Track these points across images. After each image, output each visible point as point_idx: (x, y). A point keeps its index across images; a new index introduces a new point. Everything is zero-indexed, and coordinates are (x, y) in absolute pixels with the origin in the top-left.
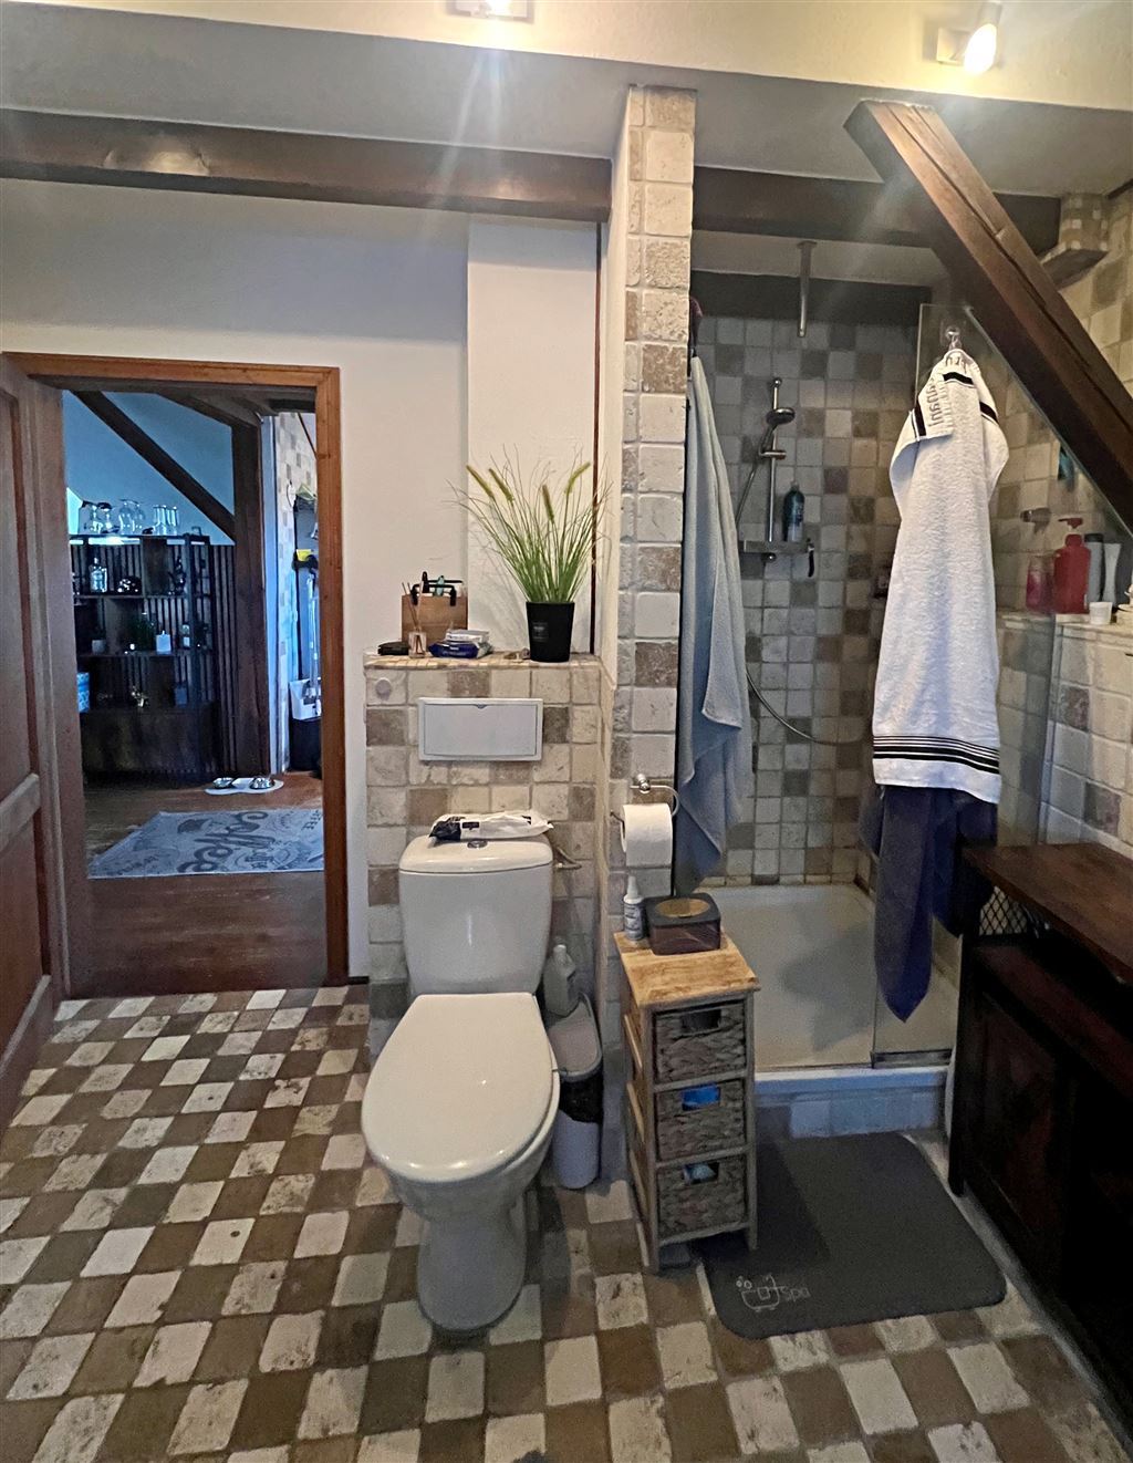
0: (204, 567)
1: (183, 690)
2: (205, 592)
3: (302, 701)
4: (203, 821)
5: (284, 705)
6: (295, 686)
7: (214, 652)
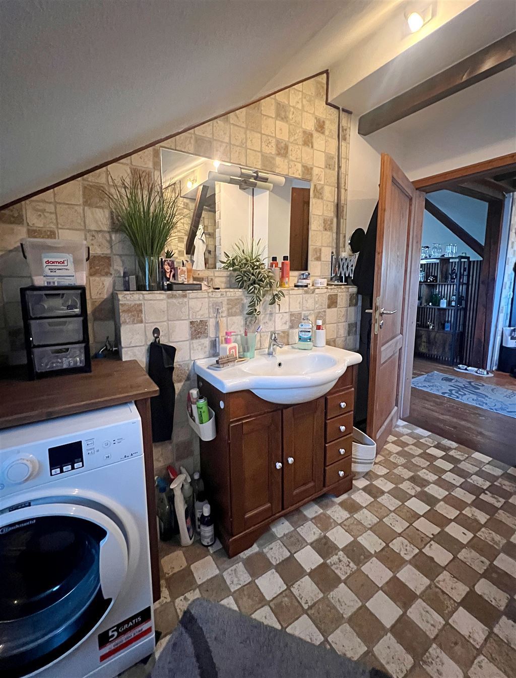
0: (465, 271)
1: (449, 324)
2: (464, 282)
3: (510, 337)
4: (453, 379)
5: (499, 338)
6: (506, 330)
7: (465, 309)
